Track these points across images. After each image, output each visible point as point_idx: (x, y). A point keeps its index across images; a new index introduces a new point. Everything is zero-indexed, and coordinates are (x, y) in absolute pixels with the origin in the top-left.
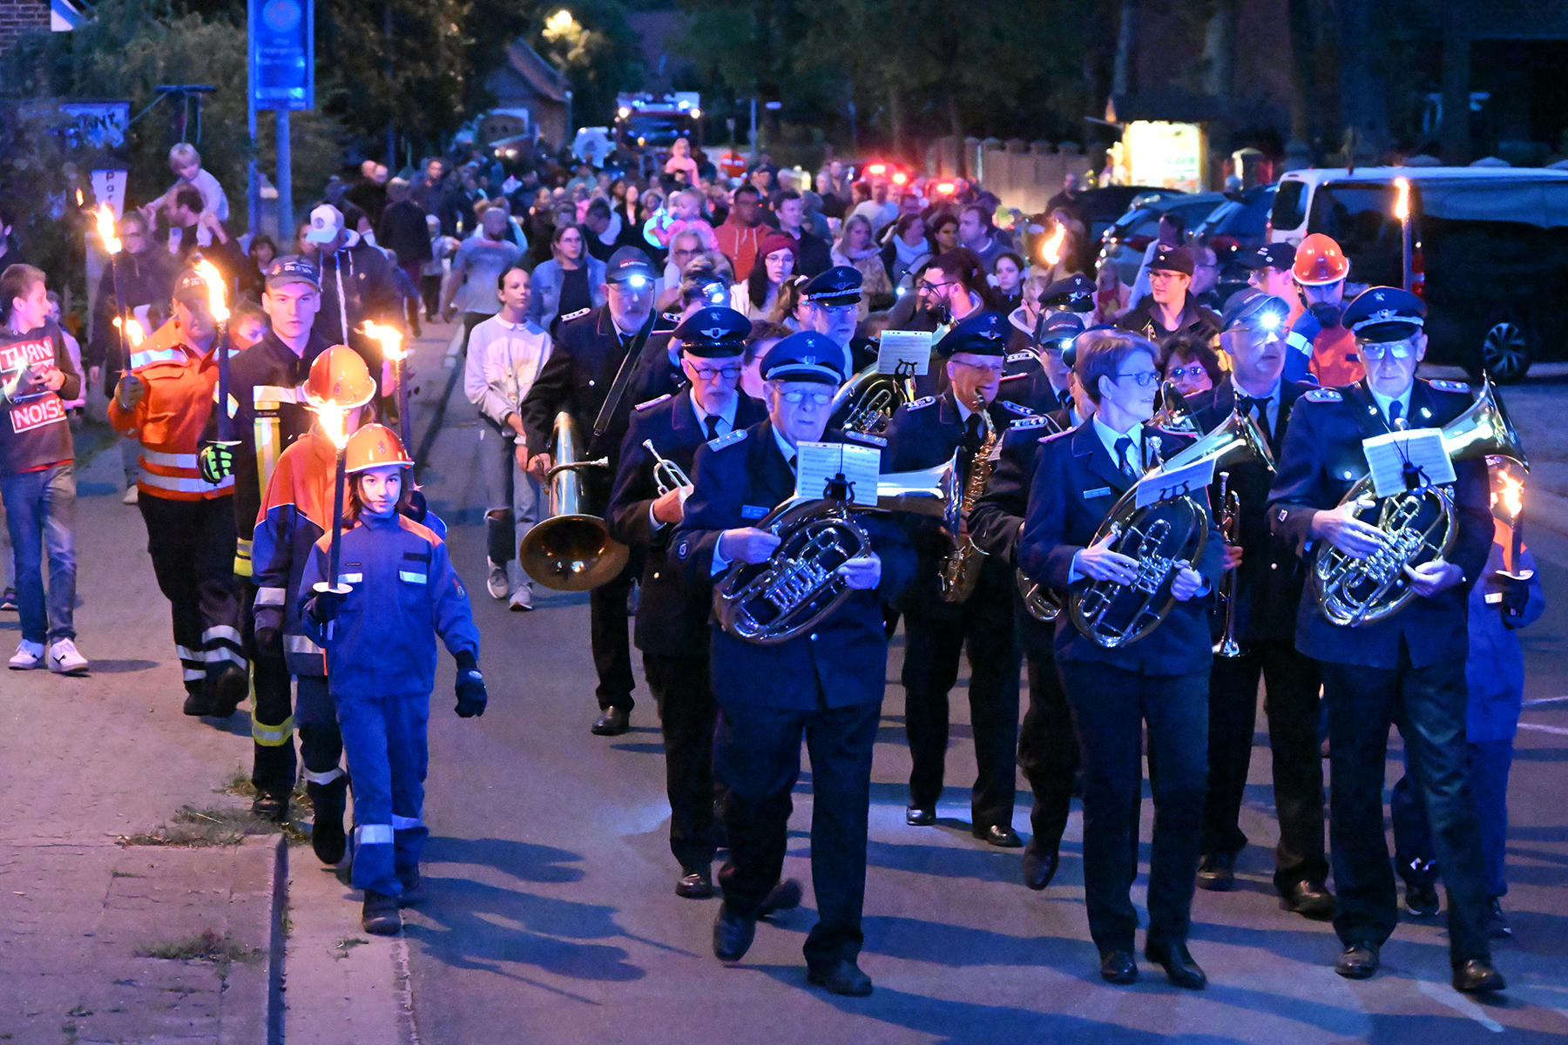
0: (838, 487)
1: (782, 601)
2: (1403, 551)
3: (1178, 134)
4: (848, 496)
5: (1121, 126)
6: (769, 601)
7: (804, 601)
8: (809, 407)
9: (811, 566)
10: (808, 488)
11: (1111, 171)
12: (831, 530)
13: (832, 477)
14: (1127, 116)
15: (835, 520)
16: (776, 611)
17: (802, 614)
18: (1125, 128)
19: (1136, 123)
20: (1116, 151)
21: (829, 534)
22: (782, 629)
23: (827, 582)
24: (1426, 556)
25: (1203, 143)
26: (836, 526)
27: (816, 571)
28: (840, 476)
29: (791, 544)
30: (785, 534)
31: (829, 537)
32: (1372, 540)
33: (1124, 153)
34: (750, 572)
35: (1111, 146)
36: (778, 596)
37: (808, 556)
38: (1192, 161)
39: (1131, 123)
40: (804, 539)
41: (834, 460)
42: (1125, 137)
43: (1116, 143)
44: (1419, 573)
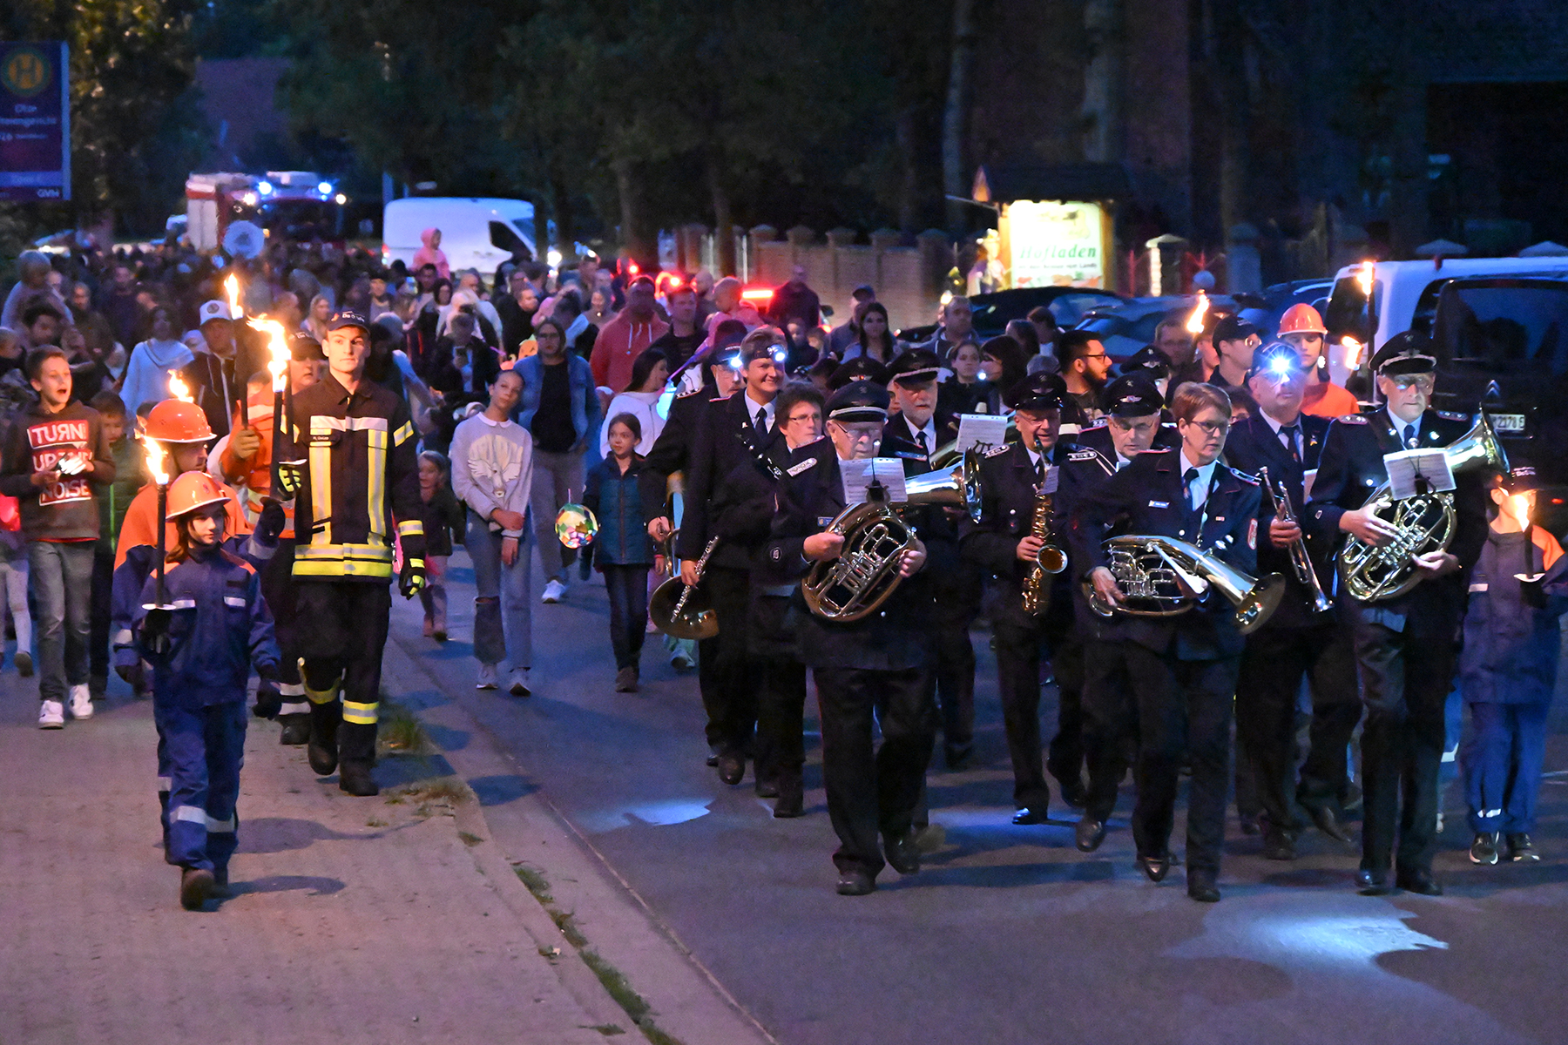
0: (877, 491)
1: (853, 585)
2: (1412, 542)
3: (1073, 216)
4: (885, 497)
5: (997, 205)
6: (842, 587)
9: (871, 556)
10: (854, 495)
11: (983, 267)
12: (881, 526)
14: (1006, 193)
15: (884, 517)
18: (1001, 209)
19: (1017, 204)
21: (880, 529)
22: (858, 609)
25: (1106, 228)
26: (884, 522)
27: (874, 558)
28: (876, 483)
33: (1000, 242)
36: (849, 582)
37: (867, 548)
38: (1092, 252)
39: (1010, 202)
40: (861, 536)
42: (1001, 221)
43: (990, 231)
44: (1422, 560)
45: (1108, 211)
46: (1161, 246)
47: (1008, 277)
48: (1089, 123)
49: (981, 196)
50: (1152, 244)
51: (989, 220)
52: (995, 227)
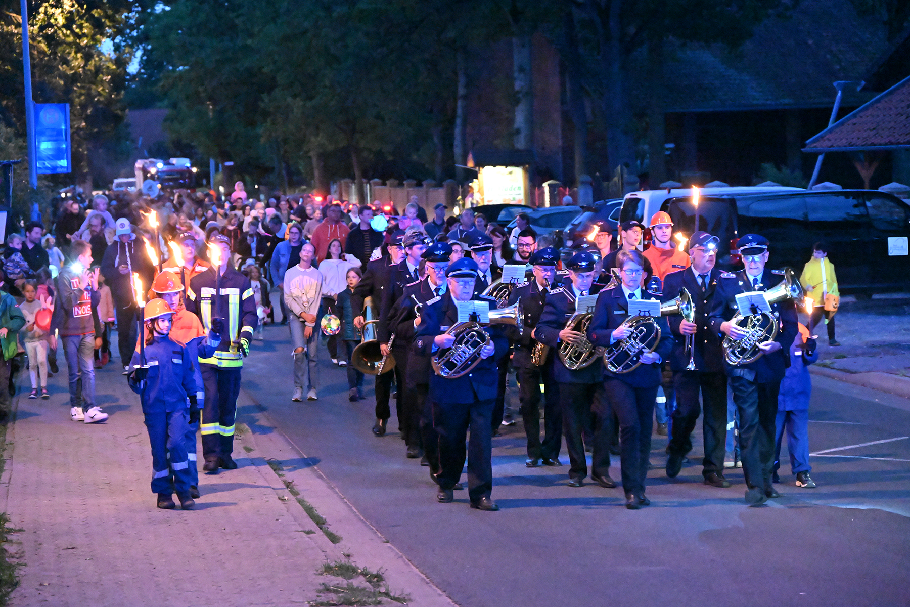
0: (474, 317)
1: (457, 361)
2: (756, 337)
3: (511, 173)
4: (478, 320)
5: (477, 169)
6: (452, 361)
7: (466, 361)
8: (467, 287)
9: (468, 347)
10: (463, 318)
11: (472, 196)
12: (474, 333)
13: (471, 313)
14: (481, 164)
15: (476, 329)
16: (455, 365)
17: (465, 366)
18: (479, 170)
19: (487, 168)
20: (475, 184)
21: (473, 335)
22: (459, 372)
23: (474, 352)
24: (766, 339)
25: (525, 178)
26: (475, 331)
27: (469, 349)
28: (474, 313)
29: (459, 340)
30: (456, 336)
31: (473, 336)
32: (742, 333)
33: (479, 185)
34: (443, 351)
35: (472, 182)
36: (455, 360)
37: (466, 344)
38: (519, 188)
39: (483, 167)
40: (463, 337)
41: (471, 307)
42: (479, 175)
43: (474, 180)
44: (761, 346)
45: (526, 170)
46: (549, 185)
47: (483, 200)
48: (518, 132)
49: (470, 164)
50: (545, 185)
51: (474, 175)
52: (477, 178)
